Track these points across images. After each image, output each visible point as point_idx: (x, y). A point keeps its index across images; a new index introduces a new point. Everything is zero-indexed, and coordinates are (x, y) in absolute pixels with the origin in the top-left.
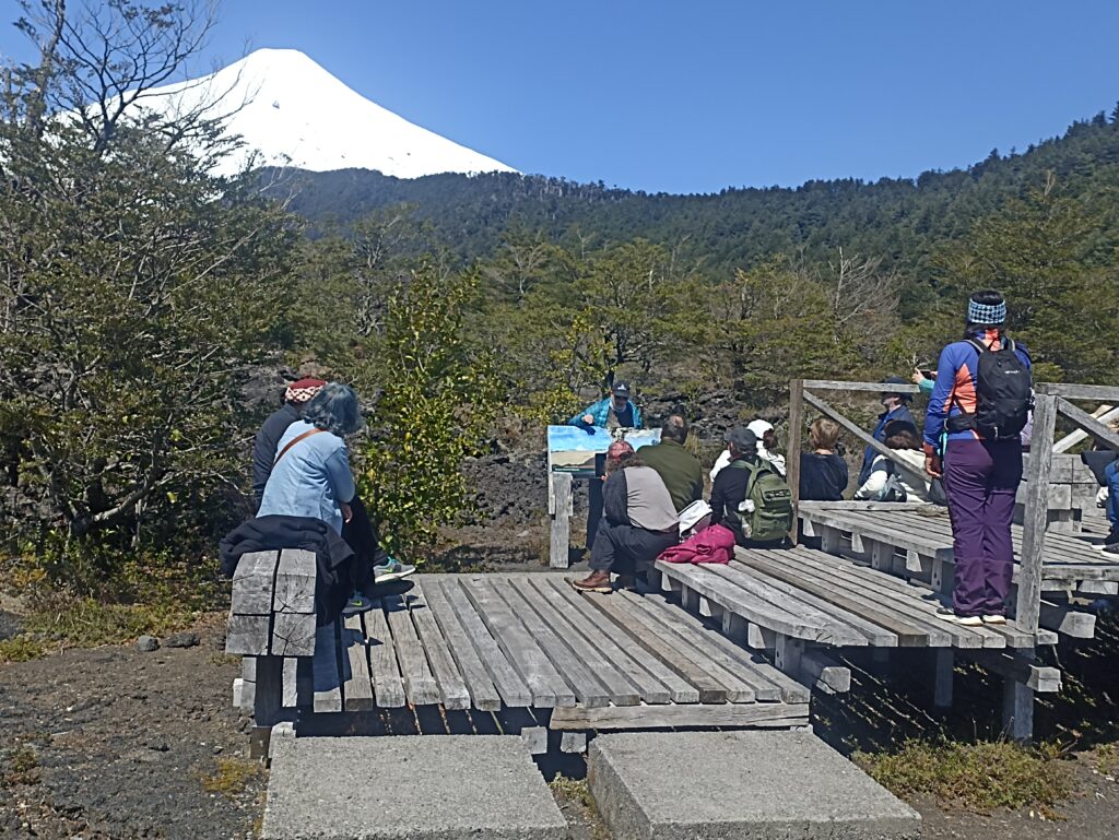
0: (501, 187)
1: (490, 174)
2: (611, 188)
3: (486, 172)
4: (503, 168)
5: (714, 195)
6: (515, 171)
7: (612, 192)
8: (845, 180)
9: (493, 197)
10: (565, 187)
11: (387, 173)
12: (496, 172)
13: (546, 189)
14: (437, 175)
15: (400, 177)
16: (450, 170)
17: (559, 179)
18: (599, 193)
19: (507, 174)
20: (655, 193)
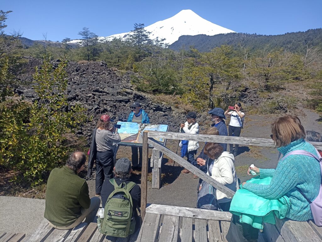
0: (232, 36)
1: (230, 33)
2: (258, 34)
3: (229, 33)
4: (233, 32)
5: (283, 35)
6: (235, 32)
7: (258, 35)
8: (319, 29)
9: (230, 39)
10: (247, 35)
11: (207, 35)
12: (231, 33)
13: (242, 36)
14: (218, 34)
15: (210, 35)
16: (221, 33)
17: (246, 33)
18: (255, 36)
19: (234, 33)
20: (269, 35)
